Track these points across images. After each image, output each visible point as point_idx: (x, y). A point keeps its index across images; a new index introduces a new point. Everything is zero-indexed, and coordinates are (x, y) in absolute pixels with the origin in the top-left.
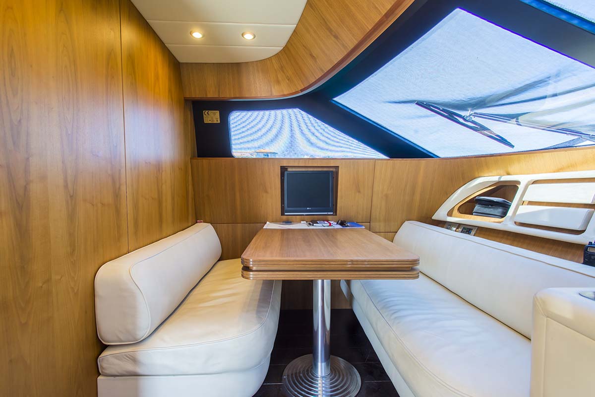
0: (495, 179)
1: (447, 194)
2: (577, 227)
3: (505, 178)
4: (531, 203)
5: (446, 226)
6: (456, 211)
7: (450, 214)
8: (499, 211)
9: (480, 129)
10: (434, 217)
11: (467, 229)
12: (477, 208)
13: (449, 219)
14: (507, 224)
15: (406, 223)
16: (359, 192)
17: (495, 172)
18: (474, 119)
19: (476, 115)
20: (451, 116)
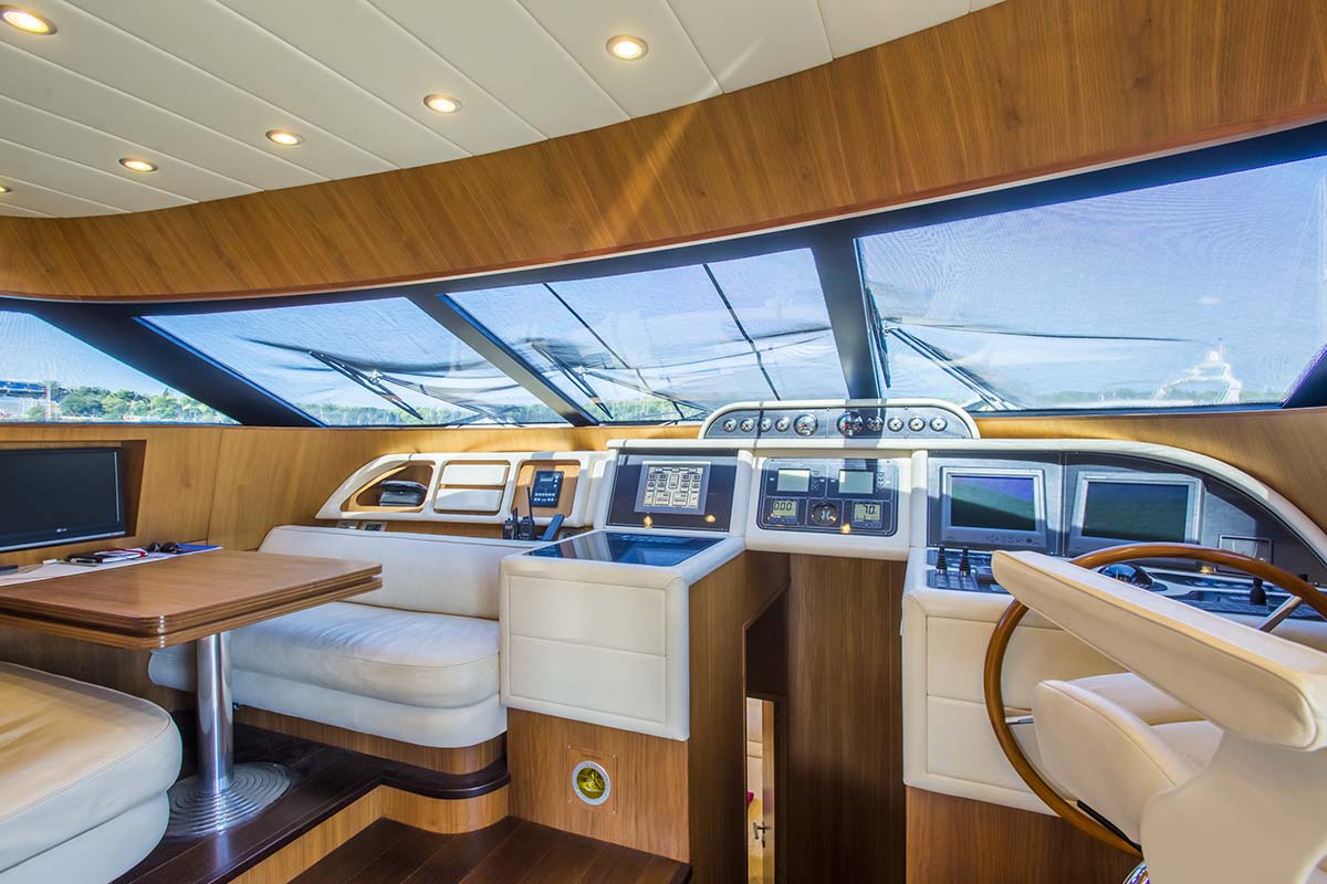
0: (405, 457)
1: (340, 480)
2: (495, 509)
3: (416, 457)
4: (447, 486)
5: (339, 524)
6: (353, 502)
7: (345, 507)
8: (414, 498)
9: (388, 394)
10: (317, 516)
11: (374, 525)
12: (384, 496)
13: (346, 515)
14: (427, 513)
15: (276, 531)
16: (188, 485)
17: (404, 448)
18: (382, 382)
19: (384, 378)
20: (355, 376)
